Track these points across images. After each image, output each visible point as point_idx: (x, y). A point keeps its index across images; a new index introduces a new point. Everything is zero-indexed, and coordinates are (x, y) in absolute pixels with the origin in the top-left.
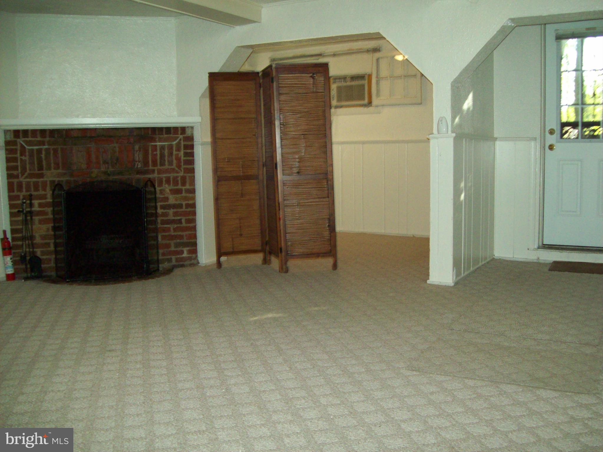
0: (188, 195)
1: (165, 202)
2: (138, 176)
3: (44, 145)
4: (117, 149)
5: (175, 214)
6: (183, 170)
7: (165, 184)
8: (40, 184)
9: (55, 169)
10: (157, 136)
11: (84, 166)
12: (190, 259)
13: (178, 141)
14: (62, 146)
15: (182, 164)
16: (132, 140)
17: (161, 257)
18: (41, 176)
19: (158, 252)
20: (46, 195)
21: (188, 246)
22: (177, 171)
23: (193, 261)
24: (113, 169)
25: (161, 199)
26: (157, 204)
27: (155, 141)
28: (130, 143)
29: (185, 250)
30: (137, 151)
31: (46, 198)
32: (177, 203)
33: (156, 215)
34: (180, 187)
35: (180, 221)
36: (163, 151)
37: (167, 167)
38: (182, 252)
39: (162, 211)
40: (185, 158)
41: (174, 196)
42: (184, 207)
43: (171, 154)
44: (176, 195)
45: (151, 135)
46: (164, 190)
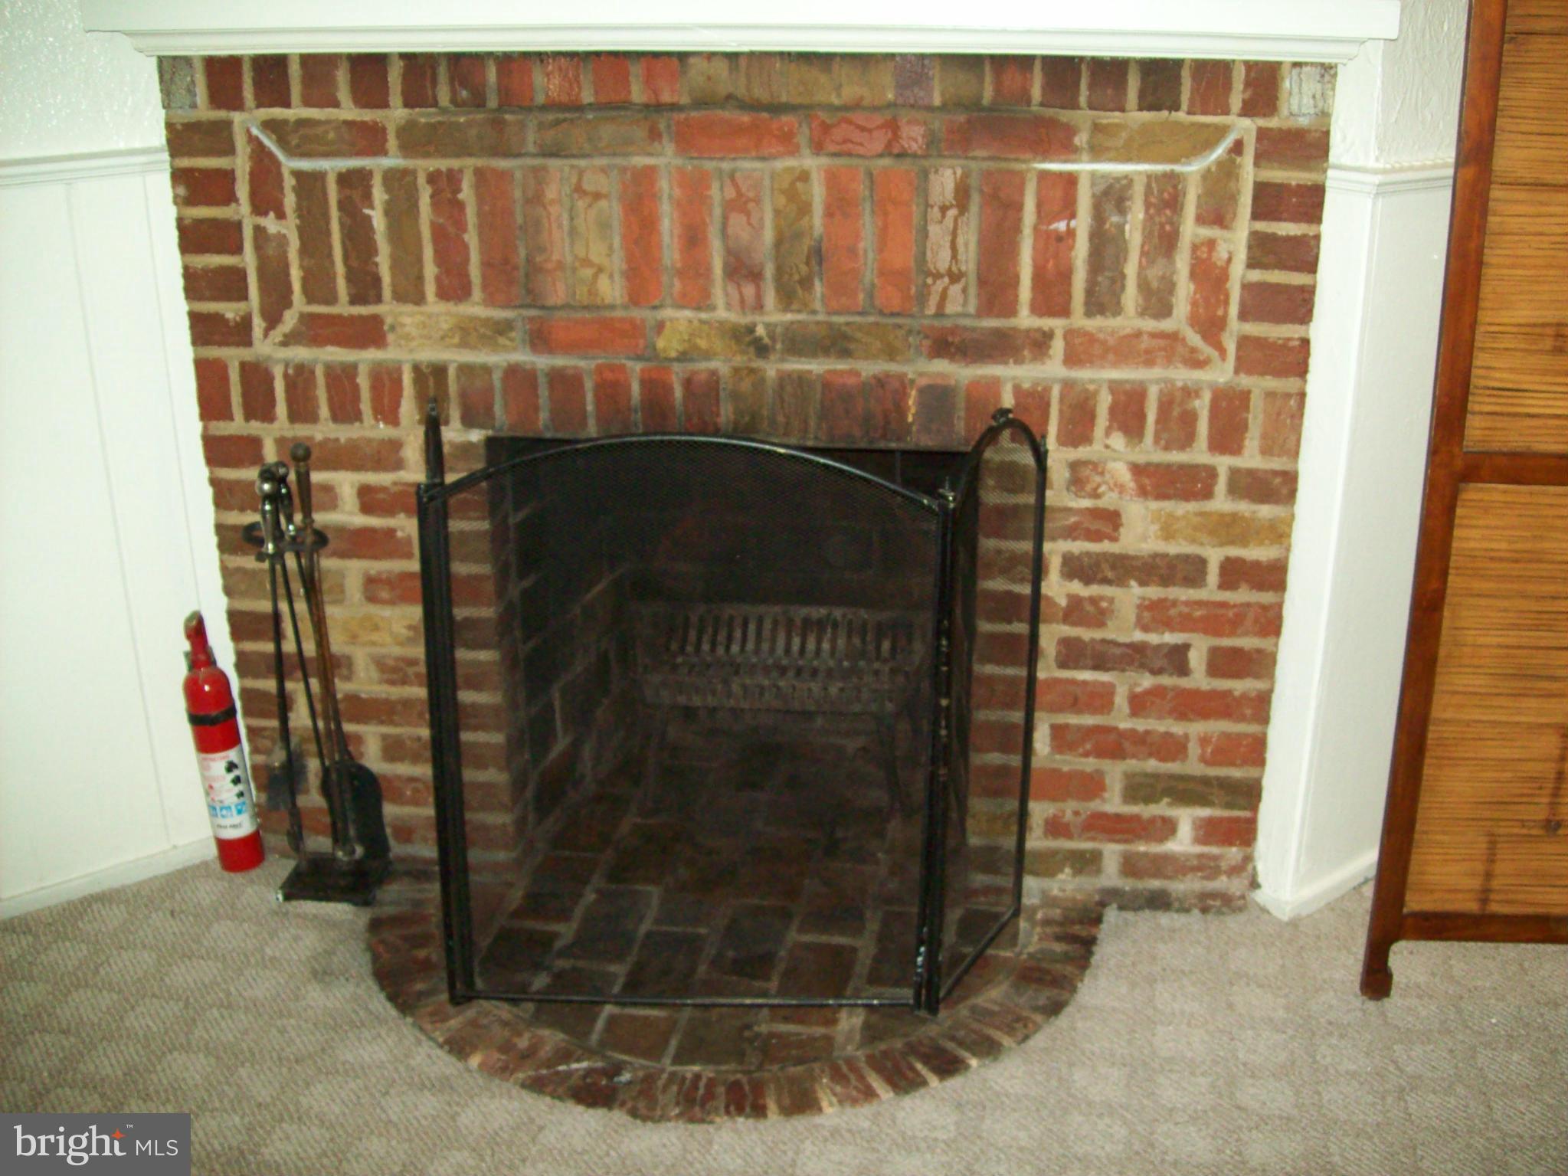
0: (1244, 507)
1: (1096, 536)
2: (943, 368)
3: (380, 150)
4: (818, 193)
5: (1155, 614)
6: (1231, 347)
7: (1108, 432)
8: (363, 382)
9: (443, 294)
10: (1082, 118)
11: (611, 290)
12: (1207, 867)
13: (1219, 151)
14: (480, 162)
15: (1234, 310)
16: (913, 136)
17: (1036, 841)
18: (370, 333)
19: (1023, 815)
20: (396, 445)
21: (1203, 801)
22: (1194, 350)
23: (1224, 878)
24: (789, 317)
25: (1073, 519)
26: (1047, 546)
27: (1068, 150)
28: (902, 155)
29: (1187, 818)
30: (944, 209)
31: (399, 465)
32: (1173, 549)
33: (1034, 609)
34: (1199, 454)
35: (1177, 657)
36: (1115, 219)
37: (1130, 318)
38: (1168, 828)
39: (1077, 587)
40: (1256, 276)
41: (1154, 505)
42: (1213, 576)
43: (1164, 241)
44: (1168, 506)
45: (1042, 104)
46: (1096, 466)
